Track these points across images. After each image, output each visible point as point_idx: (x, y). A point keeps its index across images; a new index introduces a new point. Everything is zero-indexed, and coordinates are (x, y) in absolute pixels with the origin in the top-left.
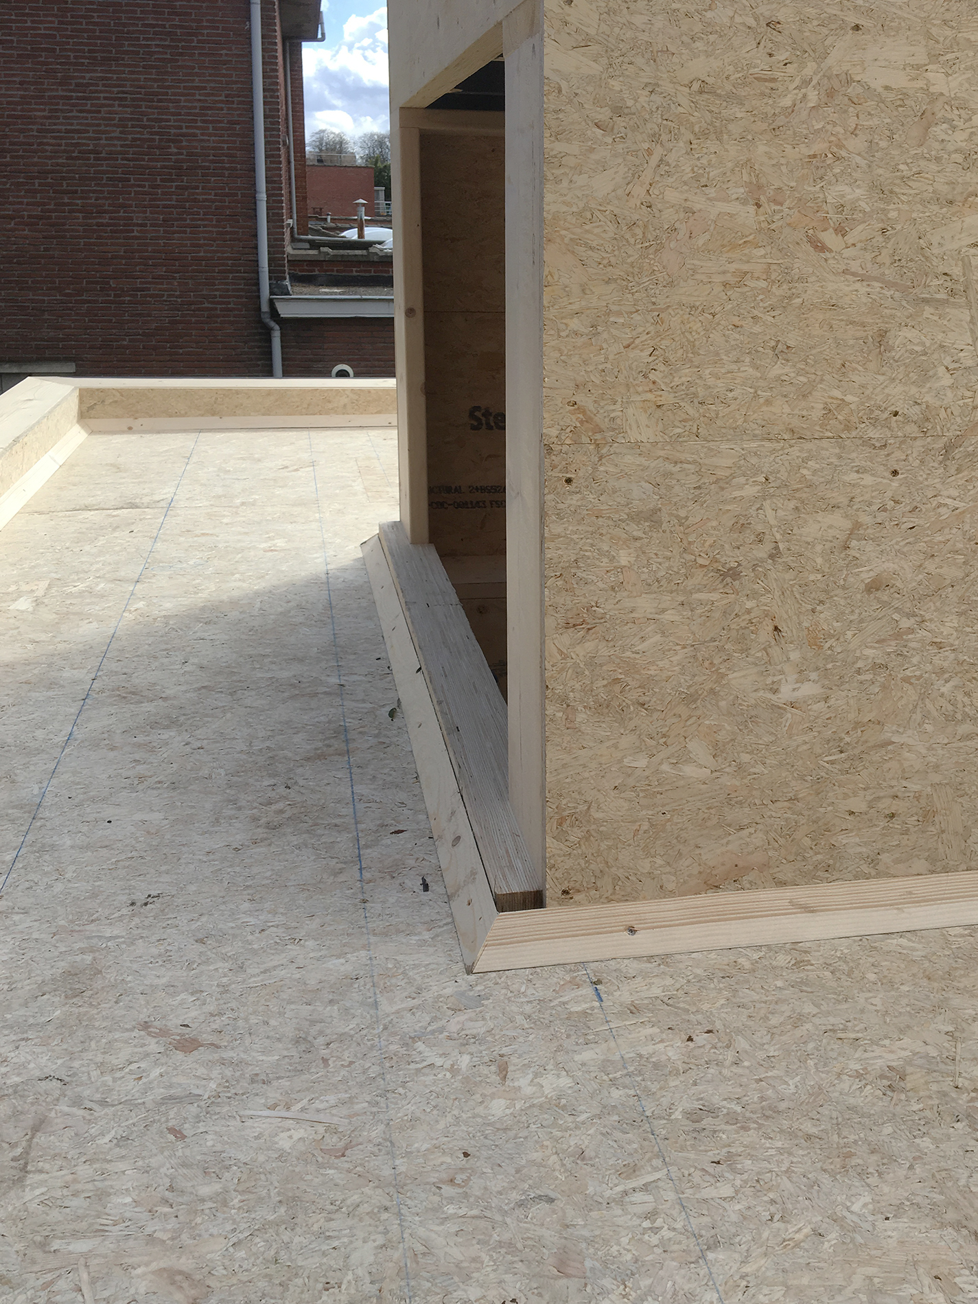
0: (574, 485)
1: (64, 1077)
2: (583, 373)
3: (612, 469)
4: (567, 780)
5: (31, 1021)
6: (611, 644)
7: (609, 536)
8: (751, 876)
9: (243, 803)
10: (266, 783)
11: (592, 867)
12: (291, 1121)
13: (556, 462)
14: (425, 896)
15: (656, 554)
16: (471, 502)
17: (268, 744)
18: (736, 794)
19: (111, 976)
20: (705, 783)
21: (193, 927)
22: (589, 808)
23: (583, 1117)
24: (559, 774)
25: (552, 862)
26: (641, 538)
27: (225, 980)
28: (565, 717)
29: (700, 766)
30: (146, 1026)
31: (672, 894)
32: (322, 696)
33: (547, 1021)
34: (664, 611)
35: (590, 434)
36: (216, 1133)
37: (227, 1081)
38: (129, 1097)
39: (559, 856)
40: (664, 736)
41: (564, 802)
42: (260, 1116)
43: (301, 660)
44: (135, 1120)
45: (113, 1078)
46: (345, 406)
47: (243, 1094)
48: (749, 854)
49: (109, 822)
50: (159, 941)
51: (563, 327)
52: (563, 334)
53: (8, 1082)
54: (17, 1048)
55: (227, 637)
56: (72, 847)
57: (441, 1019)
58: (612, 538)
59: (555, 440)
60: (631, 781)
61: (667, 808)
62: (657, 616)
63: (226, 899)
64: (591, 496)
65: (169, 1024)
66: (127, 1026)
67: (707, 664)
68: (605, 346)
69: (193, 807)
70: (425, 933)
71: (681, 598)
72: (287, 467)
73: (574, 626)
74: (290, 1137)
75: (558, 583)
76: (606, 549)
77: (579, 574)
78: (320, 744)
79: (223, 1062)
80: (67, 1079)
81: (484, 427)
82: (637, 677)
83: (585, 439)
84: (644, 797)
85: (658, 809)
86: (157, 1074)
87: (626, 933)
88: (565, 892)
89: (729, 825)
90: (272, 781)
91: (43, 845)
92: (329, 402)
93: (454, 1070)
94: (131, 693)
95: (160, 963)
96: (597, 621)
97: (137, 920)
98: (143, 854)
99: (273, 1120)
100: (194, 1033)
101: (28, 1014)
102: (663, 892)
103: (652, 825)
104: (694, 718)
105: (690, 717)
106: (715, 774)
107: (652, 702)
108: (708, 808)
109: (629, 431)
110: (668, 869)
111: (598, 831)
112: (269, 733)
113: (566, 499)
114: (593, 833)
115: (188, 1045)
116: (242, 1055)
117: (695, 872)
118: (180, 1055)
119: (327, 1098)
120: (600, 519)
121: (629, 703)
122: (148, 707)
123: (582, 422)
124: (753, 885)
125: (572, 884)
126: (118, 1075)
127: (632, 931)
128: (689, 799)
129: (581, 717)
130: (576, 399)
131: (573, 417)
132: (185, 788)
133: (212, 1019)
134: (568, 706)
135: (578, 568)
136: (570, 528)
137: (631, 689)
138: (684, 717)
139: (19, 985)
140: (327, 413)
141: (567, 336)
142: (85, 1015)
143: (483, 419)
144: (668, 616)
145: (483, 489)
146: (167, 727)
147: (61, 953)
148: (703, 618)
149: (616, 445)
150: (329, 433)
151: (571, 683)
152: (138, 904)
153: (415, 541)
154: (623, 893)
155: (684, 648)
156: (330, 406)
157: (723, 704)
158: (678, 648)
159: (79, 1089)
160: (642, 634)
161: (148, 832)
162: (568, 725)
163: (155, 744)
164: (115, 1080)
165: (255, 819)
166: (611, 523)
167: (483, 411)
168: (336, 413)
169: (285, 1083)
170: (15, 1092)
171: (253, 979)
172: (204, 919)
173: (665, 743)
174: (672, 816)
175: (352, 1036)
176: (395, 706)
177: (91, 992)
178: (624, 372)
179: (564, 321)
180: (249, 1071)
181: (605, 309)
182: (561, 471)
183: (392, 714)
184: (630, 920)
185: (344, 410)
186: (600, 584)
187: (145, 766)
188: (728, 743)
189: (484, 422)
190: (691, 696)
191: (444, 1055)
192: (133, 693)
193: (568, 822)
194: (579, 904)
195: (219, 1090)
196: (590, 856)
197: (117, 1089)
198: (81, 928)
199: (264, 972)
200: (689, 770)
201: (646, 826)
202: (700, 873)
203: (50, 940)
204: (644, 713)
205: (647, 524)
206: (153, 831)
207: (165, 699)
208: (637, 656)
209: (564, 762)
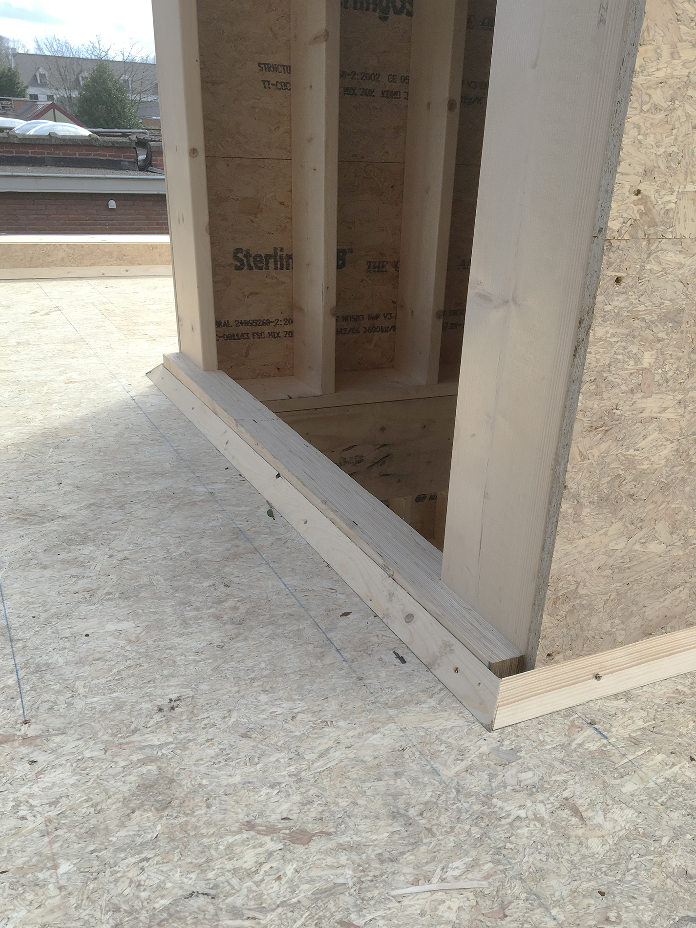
0: (623, 284)
1: (207, 891)
2: (653, 157)
3: (656, 268)
4: (567, 566)
5: (139, 840)
6: (620, 444)
7: (639, 338)
8: (674, 623)
9: (197, 604)
10: (206, 584)
11: (571, 633)
12: (440, 893)
13: (612, 260)
14: (406, 668)
15: (671, 355)
16: (237, 335)
17: (182, 549)
18: (679, 562)
19: (187, 783)
20: (660, 556)
21: (230, 723)
22: (577, 588)
23: (665, 841)
24: (561, 562)
25: (544, 633)
26: (663, 340)
27: (292, 768)
28: (574, 512)
29: (661, 543)
30: (250, 826)
31: (621, 644)
32: (201, 504)
33: (579, 763)
34: (665, 410)
35: (646, 228)
36: (383, 917)
37: (359, 865)
38: (282, 899)
39: (550, 628)
40: (642, 521)
41: (561, 584)
42: (411, 894)
43: (162, 475)
44: (303, 920)
45: (255, 883)
46: (63, 259)
47: (382, 875)
48: (676, 606)
49: (87, 635)
50: (207, 741)
51: (646, 98)
52: (645, 108)
53: (157, 906)
54: (143, 869)
55: (84, 459)
56: (67, 663)
57: (497, 775)
58: (641, 340)
59: (616, 234)
60: (611, 561)
61: (631, 579)
62: (659, 415)
63: (242, 693)
64: (634, 297)
65: (270, 819)
66: (234, 829)
67: (684, 455)
68: (677, 124)
69: (155, 613)
70: (429, 700)
71: (680, 397)
72: (37, 312)
73: (596, 428)
74: (449, 908)
75: (591, 388)
76: (635, 351)
77: (610, 378)
78: (228, 545)
79: (342, 848)
80: (213, 892)
81: (246, 267)
82: (634, 472)
83: (641, 235)
84: (618, 573)
85: (624, 581)
86: (292, 870)
87: (594, 680)
88: (549, 655)
89: (668, 587)
90: (210, 582)
91: (38, 665)
92: (49, 256)
93: (538, 818)
94: (27, 515)
95: (223, 763)
96: (614, 422)
97: (174, 726)
98: (139, 662)
99: (423, 896)
100: (299, 824)
101: (131, 833)
102: (615, 644)
103: (618, 594)
104: (666, 503)
105: (663, 502)
106: (669, 548)
107: (639, 494)
108: (658, 576)
109: (677, 225)
110: (622, 626)
111: (581, 605)
112: (178, 540)
113: (613, 301)
114: (577, 607)
115: (301, 837)
116: (355, 838)
117: (638, 626)
118: (300, 849)
119: (455, 864)
120: (636, 321)
121: (623, 495)
122: (50, 526)
123: (641, 214)
124: (674, 629)
125: (555, 648)
126: (257, 878)
127: (597, 677)
128: (647, 570)
129: (586, 511)
130: (641, 187)
131: (636, 208)
132: (136, 596)
133: (306, 808)
134: (578, 502)
135: (609, 371)
136: (611, 331)
137: (626, 483)
138: (659, 503)
139: (104, 806)
140: (48, 266)
141: (648, 111)
142: (187, 825)
143: (245, 260)
144: (669, 414)
145: (247, 323)
146: (82, 543)
147: (124, 767)
148: (692, 414)
149: (664, 240)
150: (54, 283)
151: (584, 482)
152: (166, 709)
153: (207, 368)
154: (588, 649)
155: (672, 443)
156: (50, 259)
157: (687, 489)
158: (668, 442)
159: (230, 900)
160: (644, 433)
161: (130, 641)
162: (575, 520)
163: (82, 559)
164: (257, 884)
165: (217, 617)
166: (643, 324)
167: (245, 253)
168: (56, 265)
169: (409, 857)
170: (171, 915)
171: (316, 765)
172: (235, 714)
173: (641, 527)
174: (633, 585)
175: (436, 803)
176: (268, 508)
177: (178, 802)
178: (687, 157)
179: (648, 91)
180: (372, 853)
181: (686, 79)
182: (614, 270)
183: (270, 514)
184: (595, 670)
185: (62, 263)
186: (624, 388)
187: (85, 580)
188: (683, 522)
189: (245, 262)
190: (668, 484)
191: (521, 807)
192: (31, 515)
193: (561, 600)
194: (557, 662)
195: (358, 875)
196: (571, 625)
197: (265, 892)
198: (127, 740)
199: (321, 756)
200: (654, 547)
201: (614, 596)
202: (642, 625)
203: (104, 757)
204: (632, 502)
205: (671, 325)
206: (133, 639)
207: (63, 517)
208: (637, 453)
209: (567, 551)
